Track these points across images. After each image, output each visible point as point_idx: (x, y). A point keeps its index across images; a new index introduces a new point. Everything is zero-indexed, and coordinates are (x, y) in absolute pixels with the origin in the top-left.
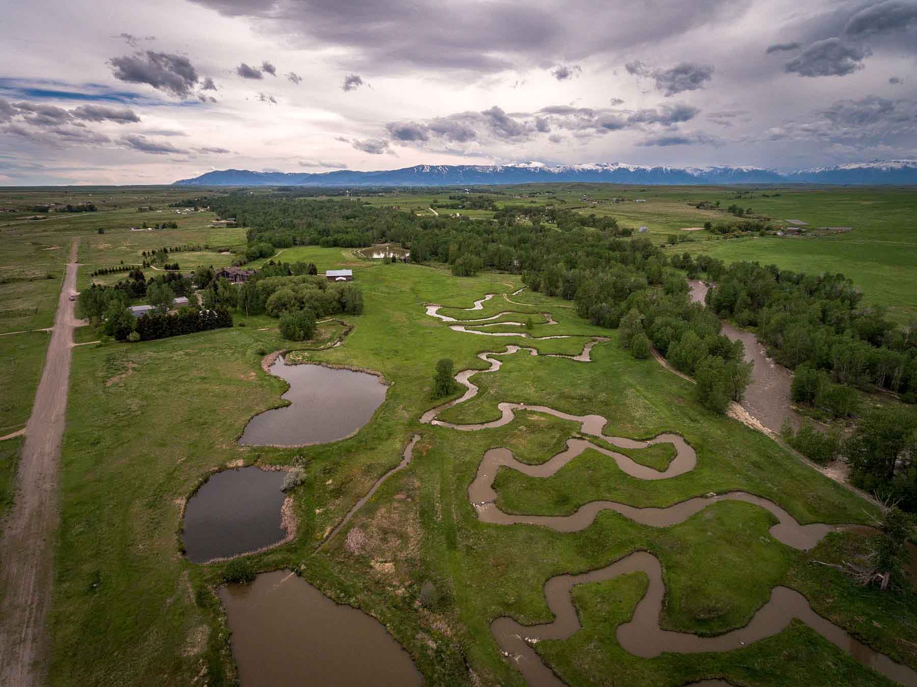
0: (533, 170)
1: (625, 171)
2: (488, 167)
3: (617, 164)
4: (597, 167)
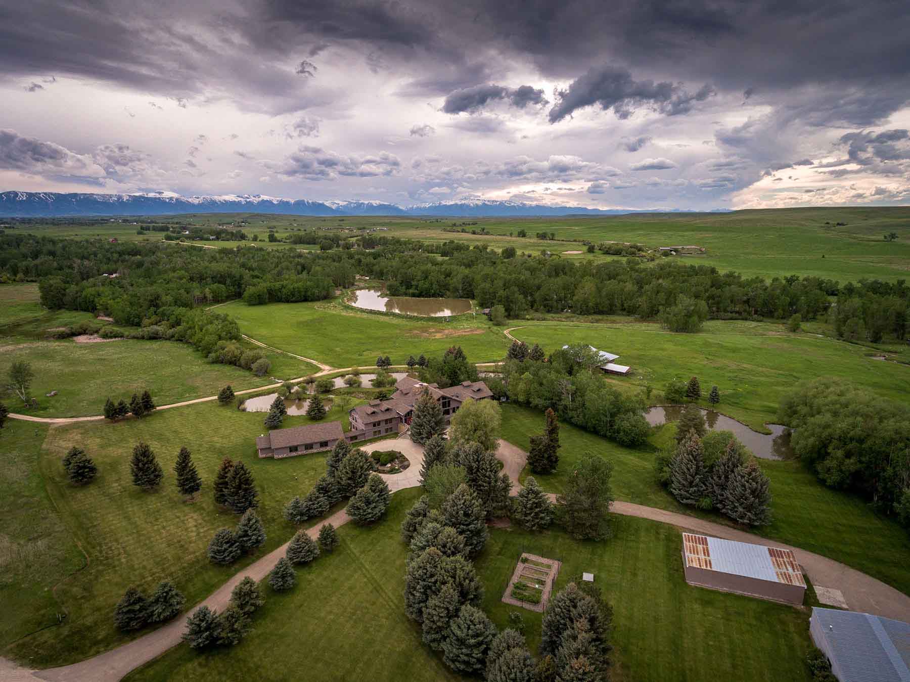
2: (111, 196)
3: (259, 196)
4: (240, 199)
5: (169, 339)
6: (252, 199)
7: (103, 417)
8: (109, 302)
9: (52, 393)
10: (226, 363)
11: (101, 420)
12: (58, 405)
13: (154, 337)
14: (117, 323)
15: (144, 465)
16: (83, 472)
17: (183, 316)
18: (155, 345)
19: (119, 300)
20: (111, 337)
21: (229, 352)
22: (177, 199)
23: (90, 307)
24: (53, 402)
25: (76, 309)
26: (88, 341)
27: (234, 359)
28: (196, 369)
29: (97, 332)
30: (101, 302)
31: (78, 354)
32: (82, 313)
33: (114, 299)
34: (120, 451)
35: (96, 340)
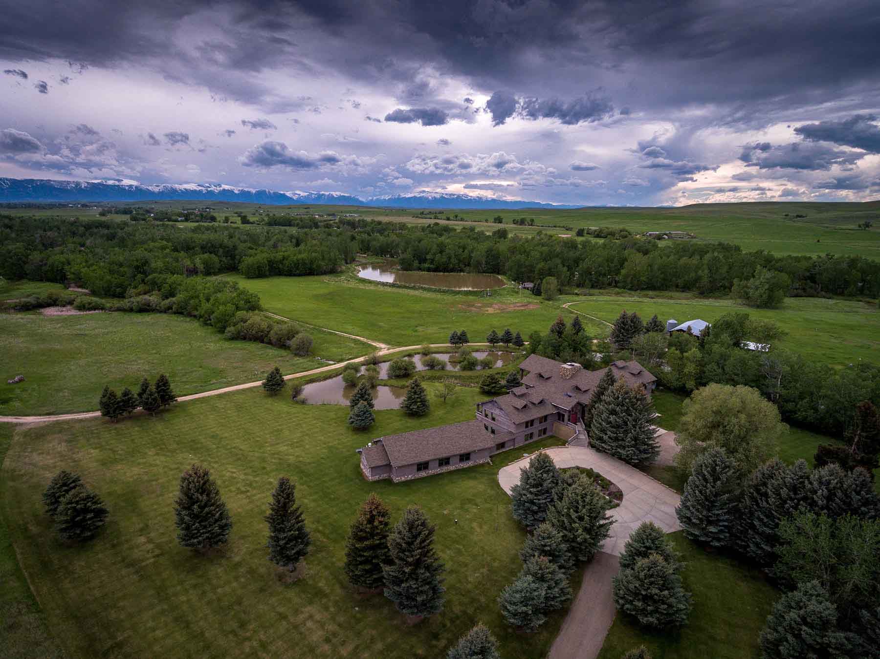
0: (127, 188)
1: (232, 192)
2: (68, 183)
3: (220, 186)
4: (200, 188)
5: (165, 312)
6: (213, 188)
7: (98, 413)
8: (83, 270)
9: (16, 379)
10: (250, 340)
11: (95, 418)
12: (25, 395)
13: (145, 309)
14: (94, 293)
15: (202, 508)
16: (84, 520)
17: (180, 285)
18: (148, 318)
19: (95, 267)
20: (89, 309)
21: (252, 325)
22: (136, 187)
23: (59, 276)
24: (18, 391)
25: (41, 281)
26: (59, 313)
27: (260, 334)
28: (212, 346)
29: (71, 303)
30: (72, 270)
31: (48, 328)
32: (48, 284)
33: (88, 267)
34: (136, 470)
35: (70, 312)
